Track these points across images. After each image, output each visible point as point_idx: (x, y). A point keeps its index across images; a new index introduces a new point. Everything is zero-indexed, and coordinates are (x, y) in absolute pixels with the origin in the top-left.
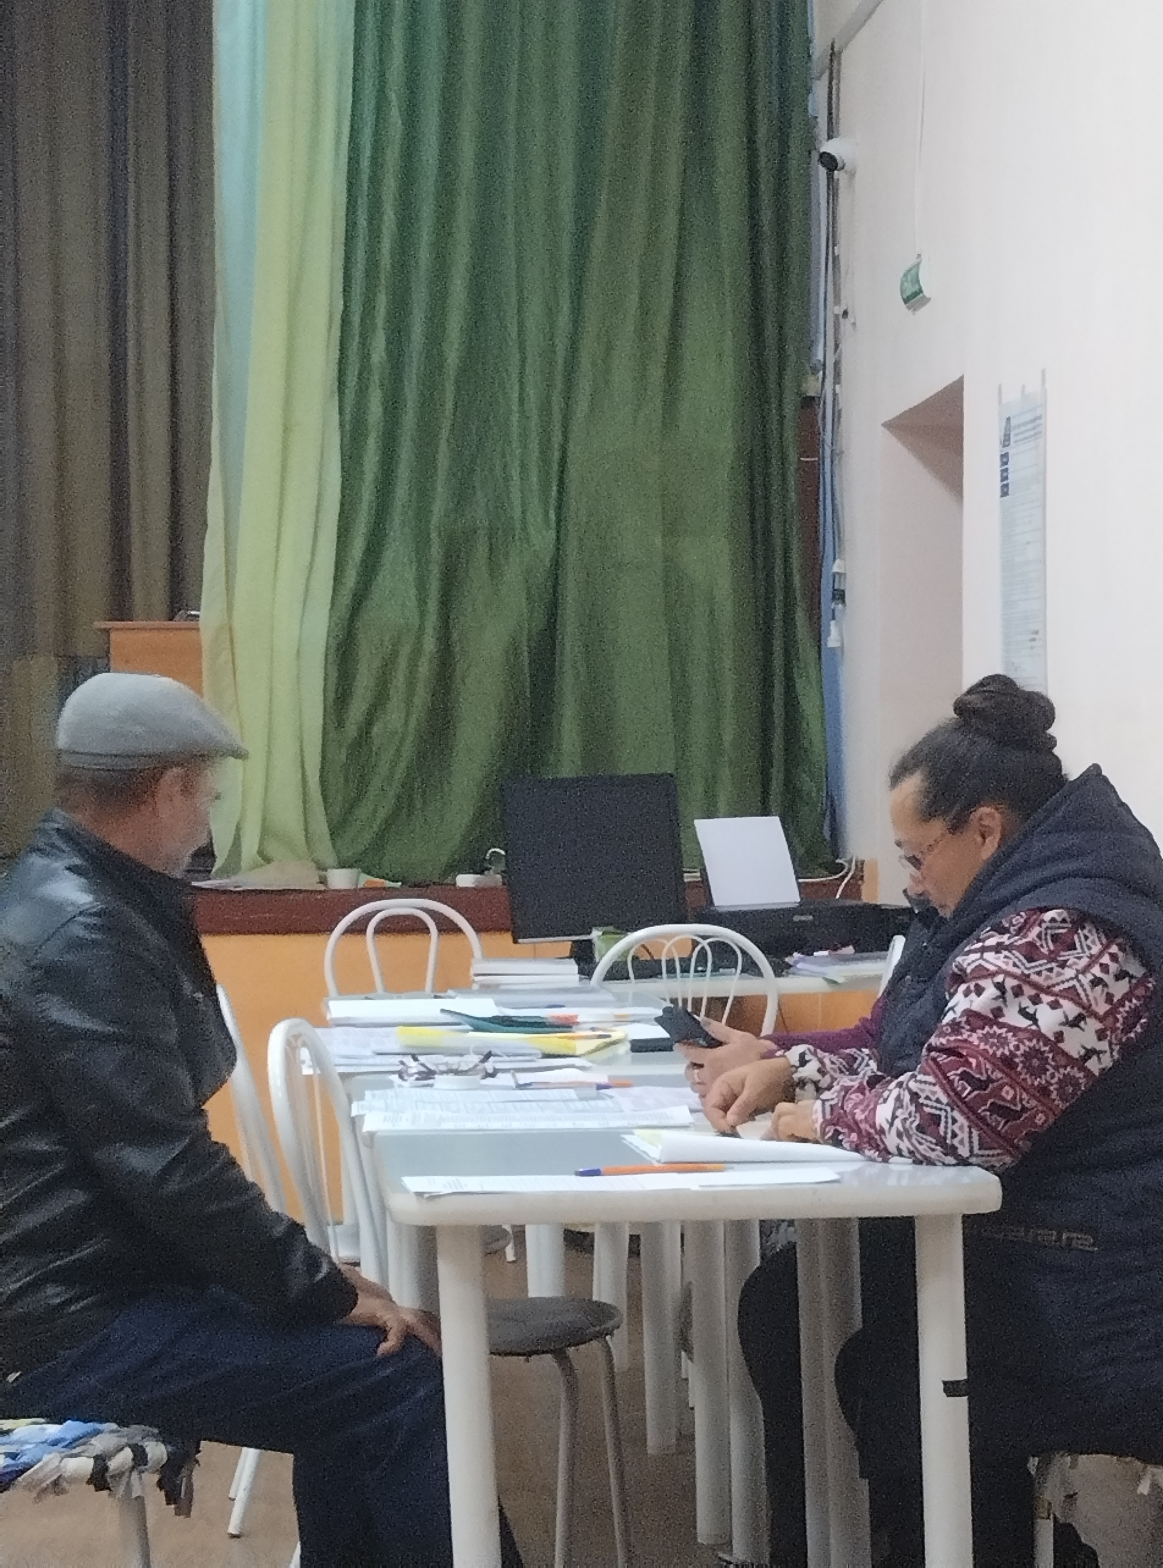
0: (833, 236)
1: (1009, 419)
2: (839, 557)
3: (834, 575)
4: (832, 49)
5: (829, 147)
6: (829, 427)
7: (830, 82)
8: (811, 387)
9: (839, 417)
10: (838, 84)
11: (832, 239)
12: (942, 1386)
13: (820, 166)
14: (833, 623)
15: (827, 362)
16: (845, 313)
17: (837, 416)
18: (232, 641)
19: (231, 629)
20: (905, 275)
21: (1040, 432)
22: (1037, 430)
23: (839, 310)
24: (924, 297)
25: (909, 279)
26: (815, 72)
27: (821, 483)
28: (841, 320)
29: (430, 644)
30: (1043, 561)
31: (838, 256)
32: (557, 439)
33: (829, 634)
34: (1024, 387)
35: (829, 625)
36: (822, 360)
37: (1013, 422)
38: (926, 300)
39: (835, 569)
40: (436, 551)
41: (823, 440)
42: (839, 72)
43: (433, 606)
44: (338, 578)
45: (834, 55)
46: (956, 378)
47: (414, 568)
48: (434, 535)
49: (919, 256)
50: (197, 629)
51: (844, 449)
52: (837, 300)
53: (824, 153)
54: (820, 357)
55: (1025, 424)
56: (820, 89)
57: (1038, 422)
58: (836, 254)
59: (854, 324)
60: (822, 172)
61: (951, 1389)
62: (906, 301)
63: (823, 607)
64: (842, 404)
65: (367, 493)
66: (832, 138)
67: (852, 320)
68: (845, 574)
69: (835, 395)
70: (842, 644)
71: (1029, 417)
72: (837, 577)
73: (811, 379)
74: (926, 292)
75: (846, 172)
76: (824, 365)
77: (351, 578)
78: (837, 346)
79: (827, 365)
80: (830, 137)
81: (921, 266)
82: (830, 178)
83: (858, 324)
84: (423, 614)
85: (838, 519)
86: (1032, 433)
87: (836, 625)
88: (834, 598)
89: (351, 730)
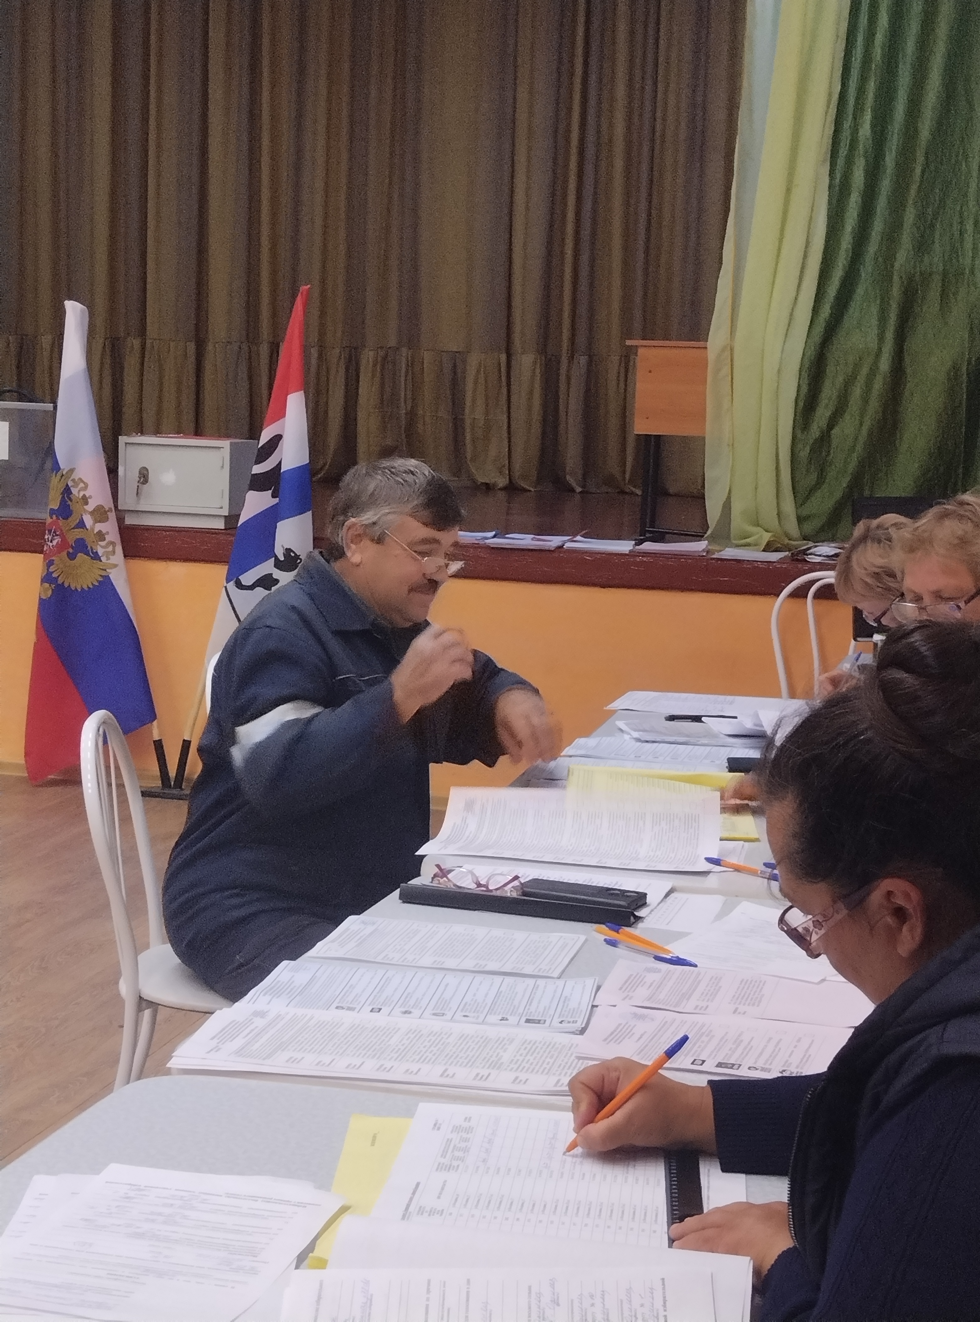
18: (732, 358)
19: (732, 350)
29: (885, 364)
40: (896, 291)
43: (890, 335)
44: (816, 310)
47: (878, 302)
48: (896, 278)
50: (706, 349)
65: (846, 242)
77: (826, 311)
84: (881, 341)
89: (815, 431)
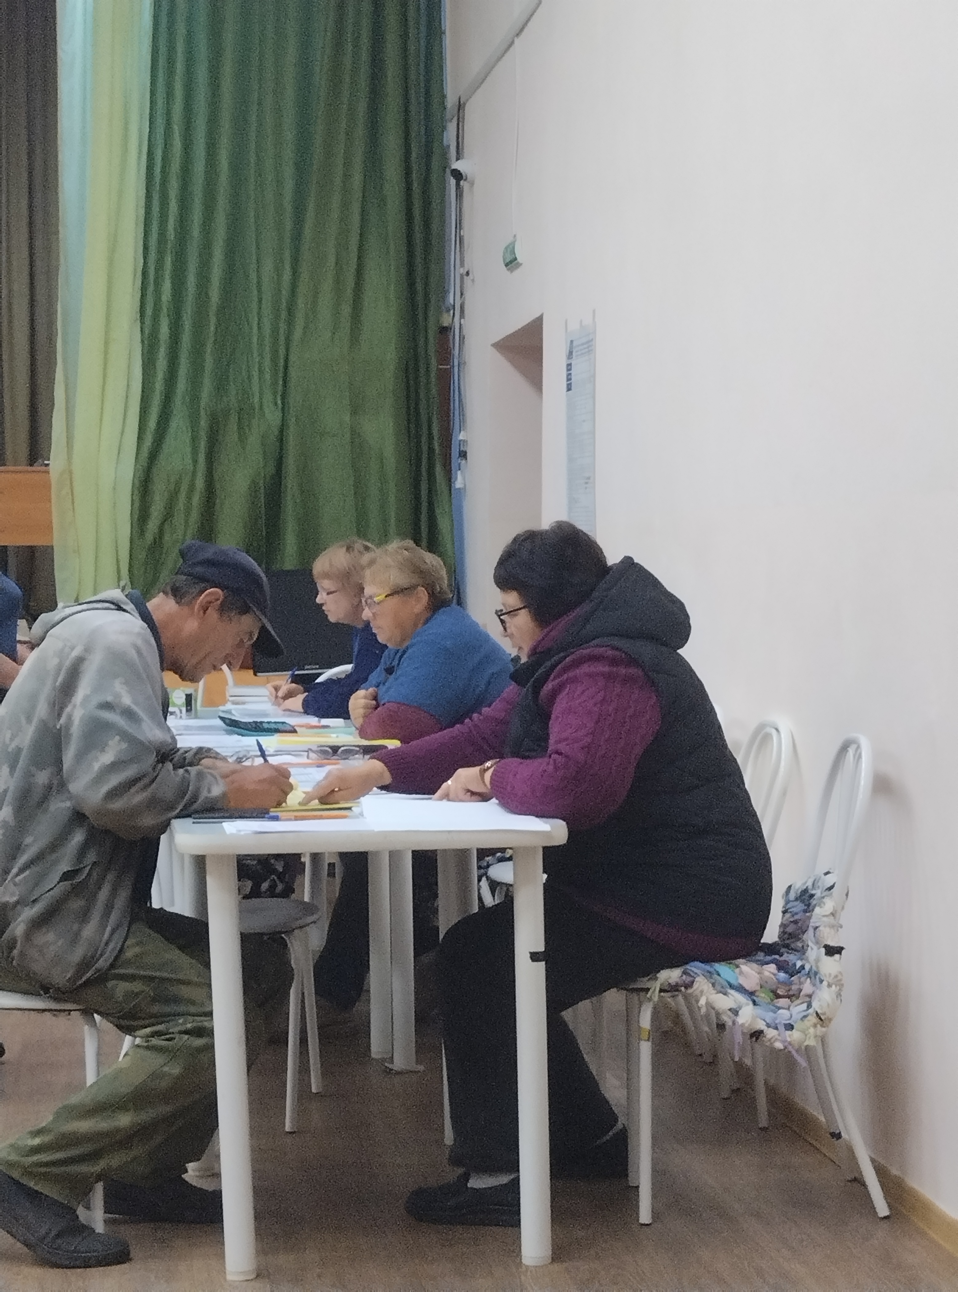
0: (460, 224)
1: (572, 342)
2: (464, 430)
3: (460, 441)
4: (460, 102)
5: (457, 165)
6: (457, 345)
7: (458, 124)
8: (446, 321)
9: (464, 338)
10: (463, 126)
11: (459, 224)
12: (529, 955)
13: (452, 178)
14: (459, 472)
15: (456, 305)
16: (468, 274)
17: (462, 338)
18: (71, 480)
19: (71, 472)
20: (506, 248)
21: (592, 350)
22: (590, 348)
23: (463, 271)
24: (518, 263)
25: (509, 250)
26: (448, 115)
27: (452, 382)
28: (465, 277)
29: (200, 483)
30: (593, 433)
31: (463, 236)
32: (282, 352)
33: (456, 478)
34: (581, 321)
35: (456, 474)
36: (452, 303)
37: (575, 344)
38: (519, 265)
39: (461, 437)
40: (204, 423)
41: (453, 355)
42: (464, 119)
43: (202, 458)
44: (140, 438)
45: (460, 107)
46: (538, 315)
47: (190, 433)
48: (202, 413)
49: (515, 236)
50: (48, 472)
51: (466, 361)
52: (462, 265)
53: (454, 170)
54: (452, 302)
55: (583, 344)
56: (452, 127)
57: (590, 344)
58: (462, 234)
59: (473, 281)
60: (453, 182)
61: (535, 957)
62: (507, 265)
63: (453, 461)
64: (465, 332)
65: (159, 385)
66: (459, 159)
67: (472, 278)
68: (467, 441)
69: (460, 325)
70: (465, 485)
71: (584, 340)
72: (462, 443)
73: (445, 315)
74: (519, 260)
75: (468, 182)
76: (454, 306)
77: (148, 440)
78: (462, 294)
79: (456, 307)
80: (458, 159)
81: (516, 243)
82: (458, 185)
83: (475, 279)
84: (195, 462)
85: (462, 405)
86: (587, 350)
87: (462, 473)
88: (460, 456)
89: (149, 537)
